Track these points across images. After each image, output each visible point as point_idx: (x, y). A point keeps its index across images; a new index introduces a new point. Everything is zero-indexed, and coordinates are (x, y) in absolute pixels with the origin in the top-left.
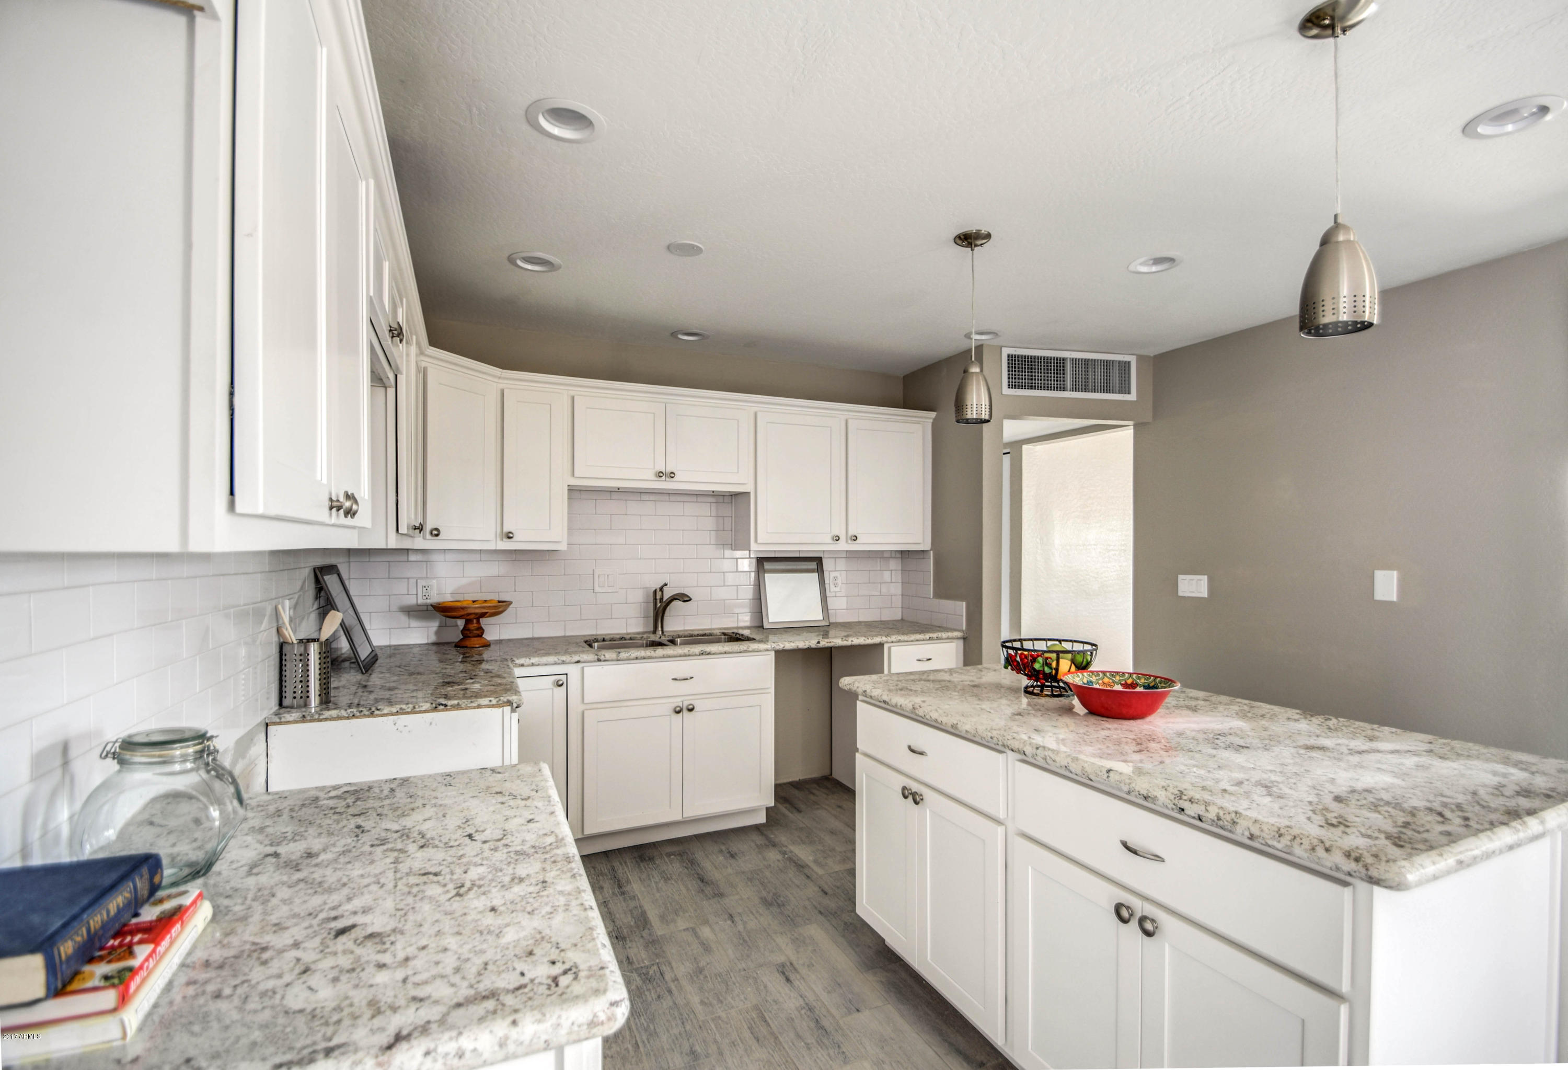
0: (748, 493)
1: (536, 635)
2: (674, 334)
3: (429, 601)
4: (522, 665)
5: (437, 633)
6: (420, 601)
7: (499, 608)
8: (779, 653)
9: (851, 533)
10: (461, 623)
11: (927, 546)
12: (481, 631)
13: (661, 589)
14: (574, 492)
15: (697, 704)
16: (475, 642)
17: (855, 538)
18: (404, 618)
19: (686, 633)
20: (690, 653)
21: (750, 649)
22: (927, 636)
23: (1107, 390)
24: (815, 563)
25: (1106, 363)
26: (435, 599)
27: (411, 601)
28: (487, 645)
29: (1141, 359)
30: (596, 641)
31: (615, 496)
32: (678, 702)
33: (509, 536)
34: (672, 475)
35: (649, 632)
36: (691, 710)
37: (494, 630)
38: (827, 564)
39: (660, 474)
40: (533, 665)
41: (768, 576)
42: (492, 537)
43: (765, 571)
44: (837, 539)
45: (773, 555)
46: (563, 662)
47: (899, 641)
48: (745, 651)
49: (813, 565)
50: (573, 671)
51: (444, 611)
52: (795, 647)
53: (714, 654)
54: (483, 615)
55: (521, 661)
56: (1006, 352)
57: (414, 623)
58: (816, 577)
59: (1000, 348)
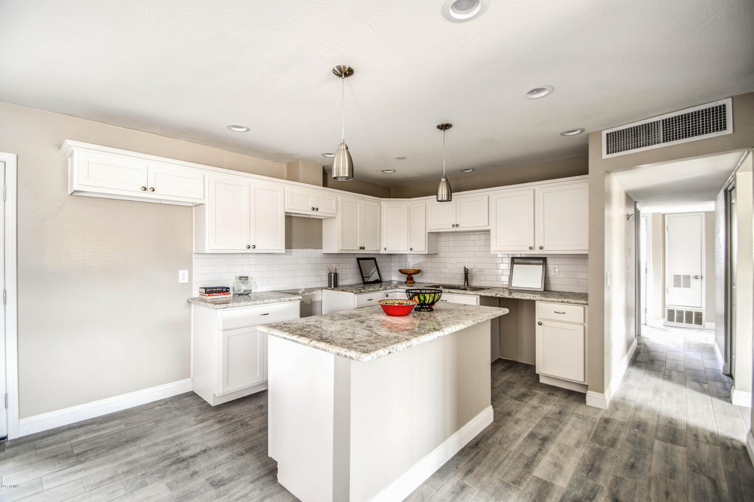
0: (490, 230)
2: (462, 171)
4: (400, 288)
7: (418, 272)
8: (481, 296)
9: (541, 244)
11: (588, 251)
12: (412, 279)
13: (464, 269)
14: (428, 234)
16: (410, 281)
17: (542, 248)
19: (479, 287)
20: (445, 291)
21: (466, 293)
22: (560, 300)
27: (400, 268)
29: (738, 98)
30: (441, 286)
31: (455, 234)
33: (412, 249)
34: (457, 225)
35: (463, 285)
38: (549, 261)
39: (453, 226)
40: (402, 288)
41: (515, 266)
42: (408, 249)
43: (514, 263)
44: (531, 248)
47: (541, 300)
48: (465, 294)
52: (485, 295)
53: (453, 293)
54: (413, 273)
55: (399, 287)
56: (602, 133)
58: (541, 266)
59: (600, 132)
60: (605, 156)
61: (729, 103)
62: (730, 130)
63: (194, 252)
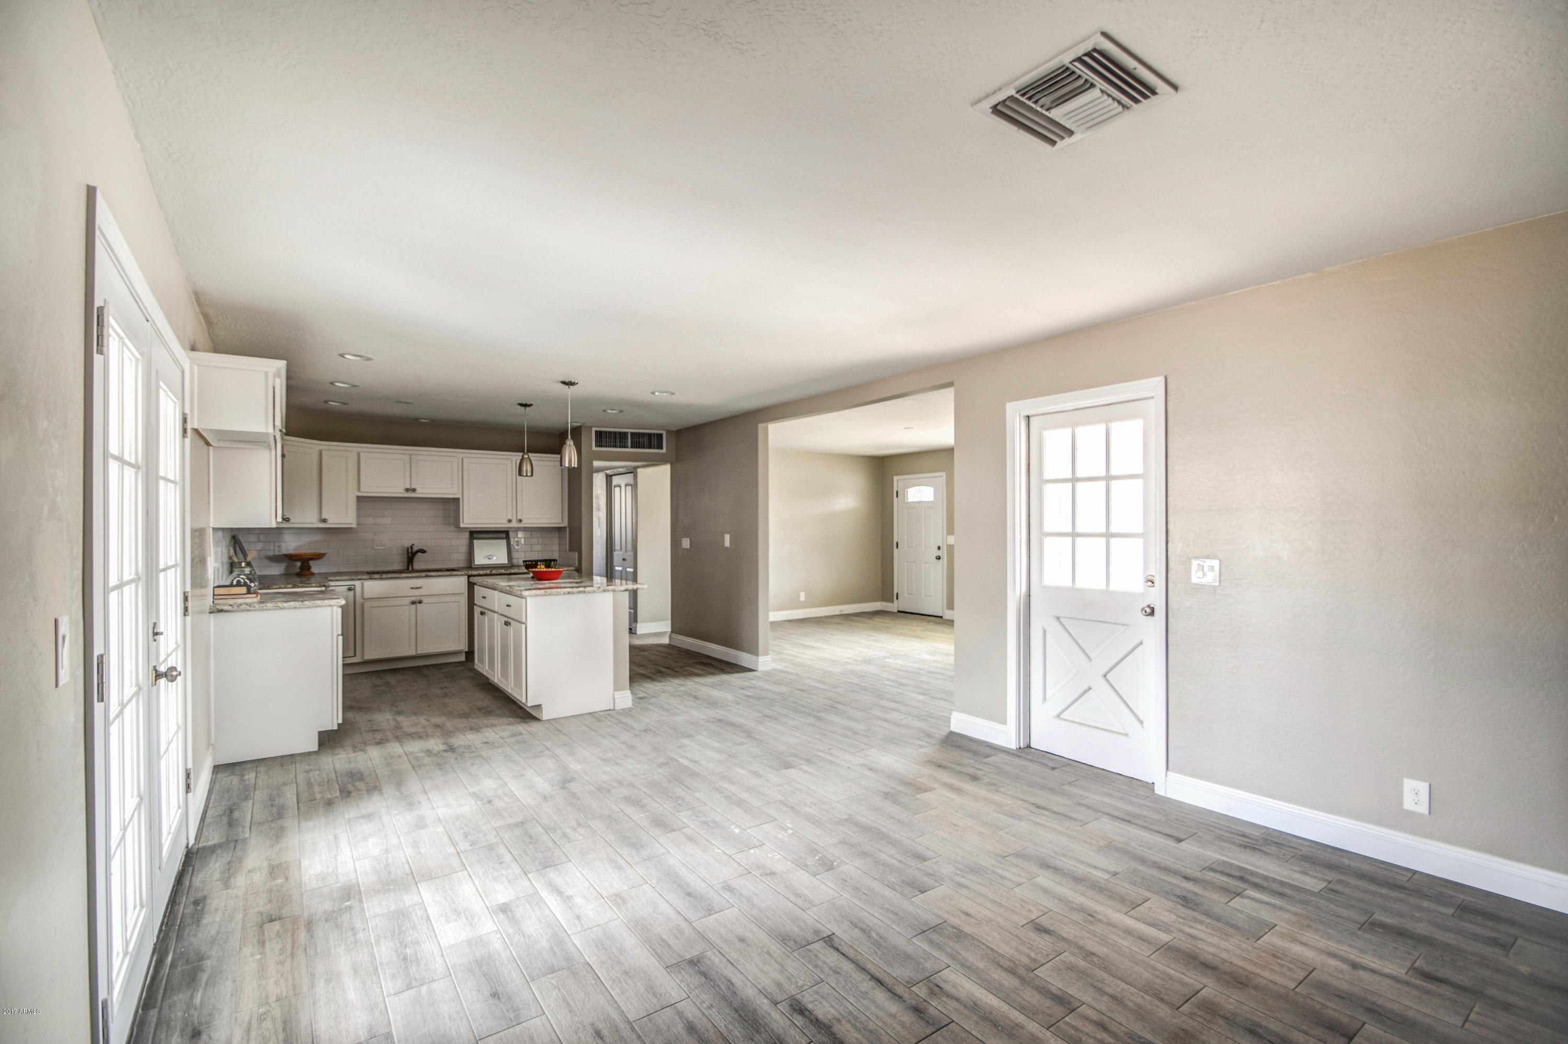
0: (458, 499)
1: (341, 571)
2: (417, 419)
3: (281, 553)
4: (331, 581)
5: (286, 570)
6: (277, 553)
7: (318, 557)
8: (469, 577)
9: (519, 517)
10: (298, 564)
11: (565, 524)
12: (309, 568)
13: (411, 547)
14: (359, 499)
15: (425, 600)
16: (306, 572)
17: (520, 521)
18: (268, 562)
19: (426, 567)
20: (420, 576)
21: (453, 574)
23: (650, 447)
24: (503, 534)
25: (650, 435)
26: (284, 552)
27: (271, 553)
28: (313, 574)
29: (668, 432)
30: (374, 572)
31: (384, 500)
32: (414, 599)
33: (324, 521)
34: (414, 490)
35: (403, 566)
36: (420, 602)
37: (316, 567)
38: (511, 534)
39: (407, 490)
40: (337, 581)
41: (475, 541)
42: (315, 521)
43: (475, 538)
44: (510, 521)
45: (480, 530)
46: (353, 580)
48: (450, 575)
49: (504, 535)
50: (358, 584)
51: (290, 558)
53: (432, 576)
54: (312, 559)
55: (330, 579)
56: (594, 429)
57: (273, 564)
58: (505, 541)
59: (591, 427)
60: (594, 448)
61: (664, 433)
62: (664, 451)
63: (212, 526)
